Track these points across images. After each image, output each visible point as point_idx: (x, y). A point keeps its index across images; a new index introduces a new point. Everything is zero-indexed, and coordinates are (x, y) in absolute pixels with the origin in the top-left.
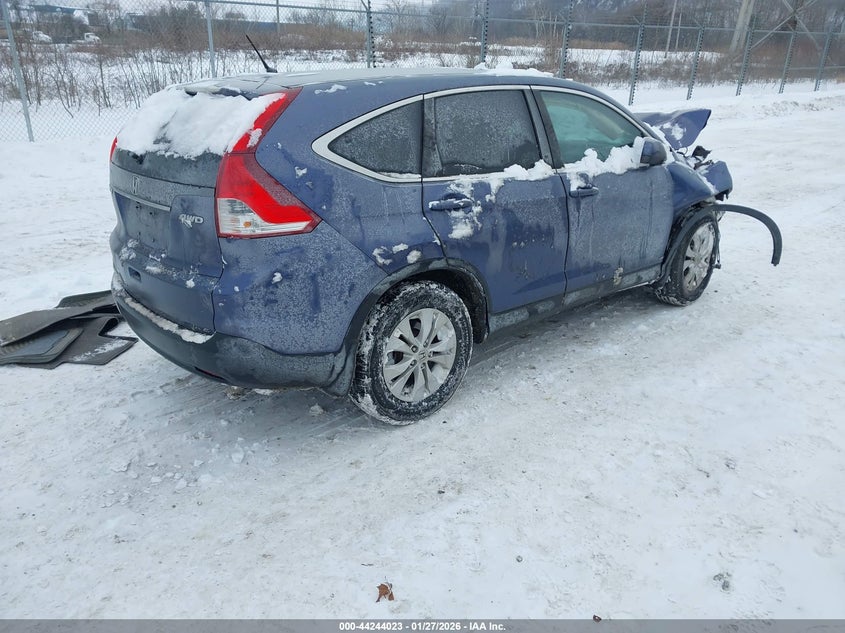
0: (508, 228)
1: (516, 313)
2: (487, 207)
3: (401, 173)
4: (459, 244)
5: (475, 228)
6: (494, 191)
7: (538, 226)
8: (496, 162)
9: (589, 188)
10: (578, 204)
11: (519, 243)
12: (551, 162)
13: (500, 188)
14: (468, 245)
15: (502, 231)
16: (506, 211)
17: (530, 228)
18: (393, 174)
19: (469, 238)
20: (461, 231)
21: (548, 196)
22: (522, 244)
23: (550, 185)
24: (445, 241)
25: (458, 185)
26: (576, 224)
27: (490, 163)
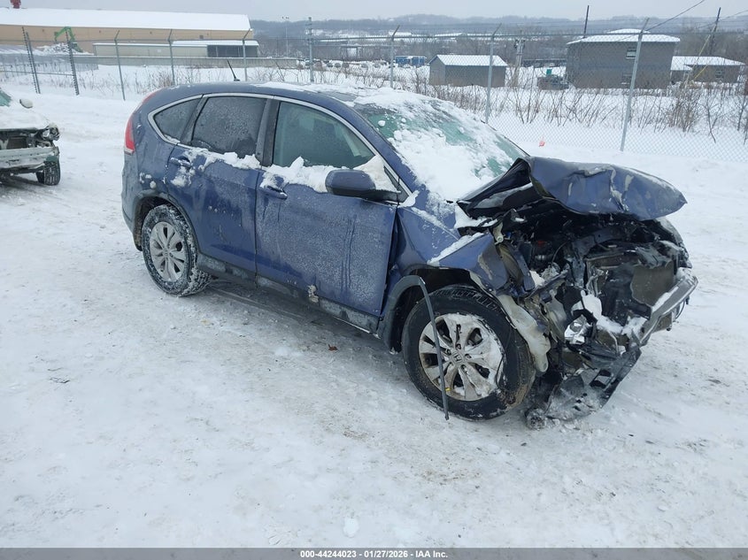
0: (207, 192)
1: (216, 262)
2: (198, 173)
3: (173, 137)
4: (175, 188)
5: (187, 183)
6: (206, 164)
7: (229, 202)
8: (223, 146)
9: (280, 191)
10: (266, 201)
11: (214, 208)
12: (261, 159)
13: (211, 164)
14: (180, 192)
15: (203, 193)
16: (209, 180)
17: (222, 201)
18: (169, 137)
19: (182, 188)
20: (178, 181)
21: (240, 182)
22: (216, 210)
23: (246, 175)
24: (168, 183)
25: (190, 153)
26: (261, 216)
27: (218, 146)
